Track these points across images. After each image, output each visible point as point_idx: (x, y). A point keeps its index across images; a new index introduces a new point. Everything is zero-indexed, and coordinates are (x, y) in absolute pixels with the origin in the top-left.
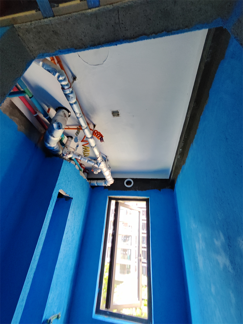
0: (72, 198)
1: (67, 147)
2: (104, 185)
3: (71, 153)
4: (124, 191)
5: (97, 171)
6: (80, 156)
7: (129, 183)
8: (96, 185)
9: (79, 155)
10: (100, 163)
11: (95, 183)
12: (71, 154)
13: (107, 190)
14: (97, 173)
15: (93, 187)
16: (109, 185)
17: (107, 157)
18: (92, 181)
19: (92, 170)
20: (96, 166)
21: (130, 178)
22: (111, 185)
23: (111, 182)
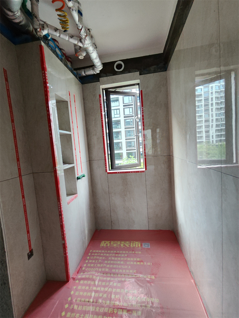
3: (45, 26)
5: (82, 55)
6: (58, 31)
7: (119, 66)
9: (56, 30)
11: (82, 73)
12: (46, 29)
14: (83, 58)
15: (82, 78)
16: (98, 71)
17: (90, 31)
18: (78, 71)
19: (77, 55)
20: (80, 44)
21: (120, 60)
22: (100, 71)
23: (100, 67)
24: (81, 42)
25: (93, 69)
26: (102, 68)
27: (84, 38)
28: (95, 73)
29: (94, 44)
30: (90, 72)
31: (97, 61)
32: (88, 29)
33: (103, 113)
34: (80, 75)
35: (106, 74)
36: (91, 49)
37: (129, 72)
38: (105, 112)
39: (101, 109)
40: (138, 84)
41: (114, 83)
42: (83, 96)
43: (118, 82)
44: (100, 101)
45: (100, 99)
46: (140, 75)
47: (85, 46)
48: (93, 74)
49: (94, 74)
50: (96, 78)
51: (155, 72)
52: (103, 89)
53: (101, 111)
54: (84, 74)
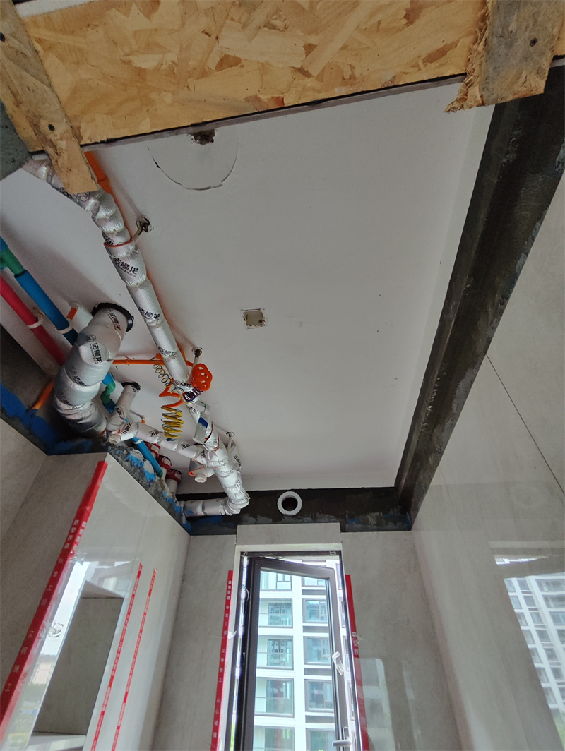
1: (120, 413)
2: (222, 512)
3: (133, 426)
5: (203, 475)
7: (290, 504)
8: (202, 514)
9: (155, 433)
12: (131, 430)
15: (192, 520)
16: (235, 510)
17: (230, 436)
18: (189, 504)
19: (192, 473)
20: (201, 460)
21: (291, 490)
22: (242, 509)
23: (243, 502)
24: (204, 456)
25: (225, 504)
26: (247, 504)
27: (212, 451)
28: (227, 513)
29: (235, 457)
30: (216, 509)
31: (235, 492)
32: (228, 433)
33: (231, 635)
34: (191, 512)
35: (255, 516)
36: (225, 469)
37: (315, 520)
38: (236, 628)
39: (226, 620)
40: (339, 553)
41: (272, 542)
42: (185, 568)
43: (283, 543)
44: (228, 590)
45: (228, 585)
46: (343, 530)
47: (212, 464)
48: (223, 514)
49: (225, 515)
50: (229, 524)
51: (380, 528)
52: (242, 553)
53: (226, 628)
54: (199, 511)
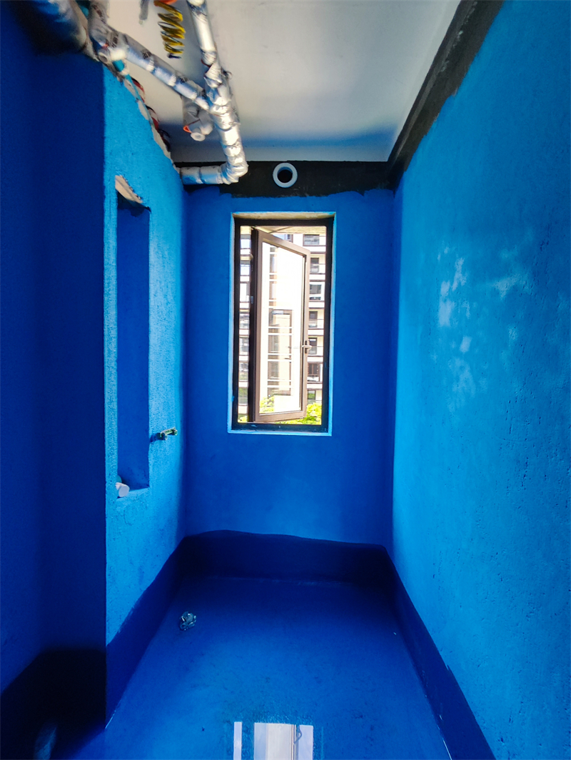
0: (148, 209)
1: (100, 13)
2: (220, 180)
3: (120, 39)
4: (272, 199)
5: (200, 131)
6: (152, 58)
7: (285, 175)
8: (199, 181)
9: (146, 55)
10: (216, 90)
11: (195, 175)
12: (120, 47)
13: (227, 197)
14: (203, 138)
15: (190, 189)
16: (233, 179)
17: (227, 78)
18: (185, 171)
19: (187, 128)
20: (203, 104)
21: (288, 162)
22: (240, 178)
23: (243, 168)
24: (205, 97)
26: (246, 171)
28: (226, 182)
30: (216, 178)
31: (235, 153)
32: (225, 73)
34: (188, 179)
36: (226, 120)
47: (214, 110)
48: (222, 183)
54: (197, 179)
